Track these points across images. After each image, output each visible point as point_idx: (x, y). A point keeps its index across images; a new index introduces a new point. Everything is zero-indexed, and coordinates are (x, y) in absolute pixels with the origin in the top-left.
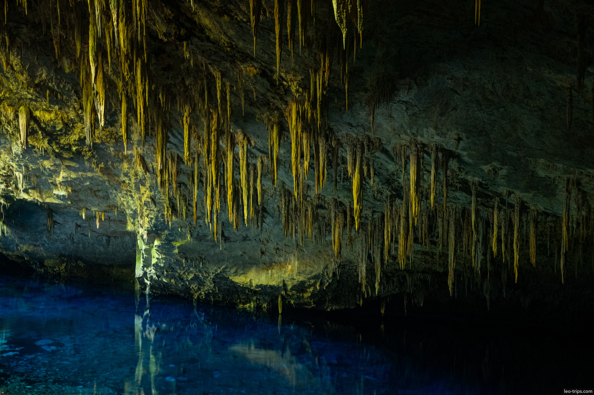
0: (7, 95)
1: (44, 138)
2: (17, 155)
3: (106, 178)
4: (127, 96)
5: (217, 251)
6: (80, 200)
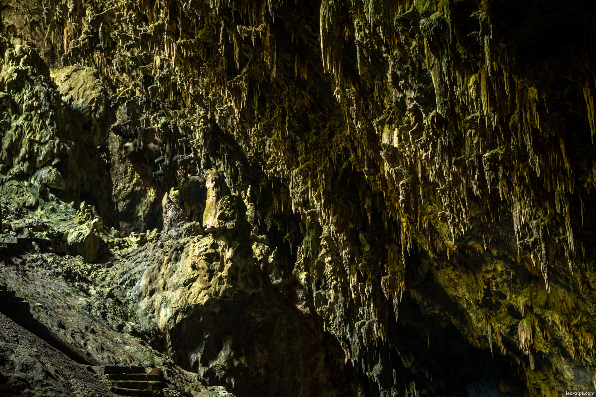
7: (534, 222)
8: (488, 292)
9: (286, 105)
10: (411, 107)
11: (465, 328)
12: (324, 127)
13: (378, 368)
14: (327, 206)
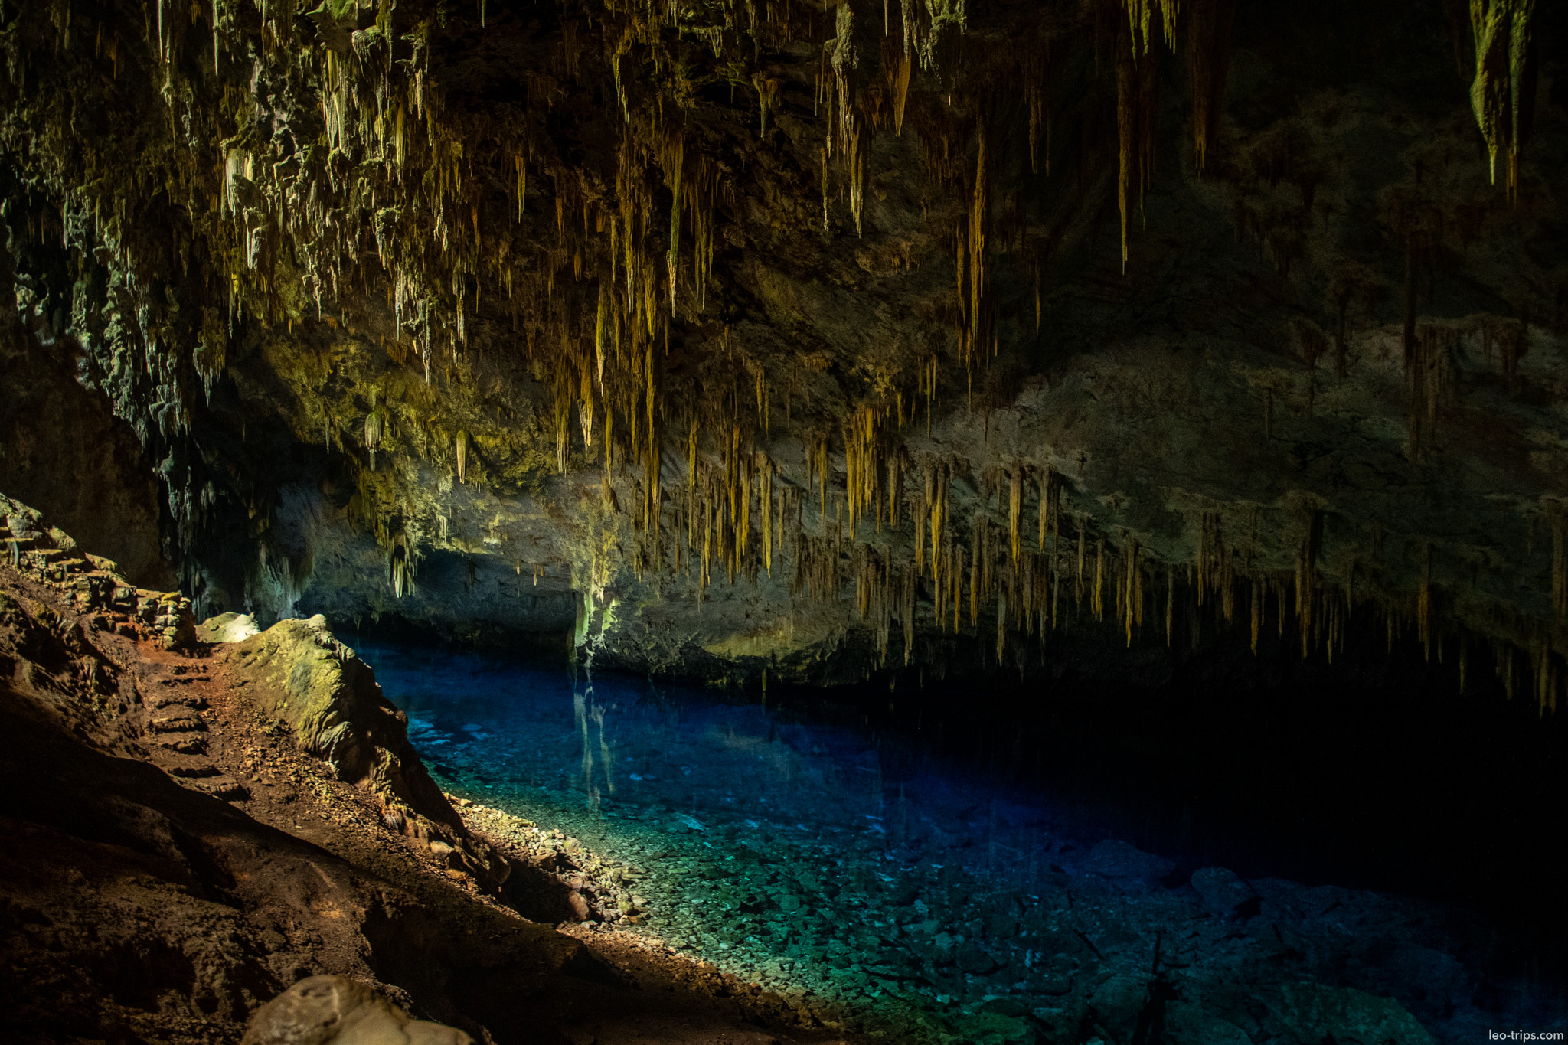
0: (444, 417)
1: (482, 470)
2: (444, 493)
3: (555, 521)
4: (613, 409)
5: (691, 613)
6: (516, 550)
7: (421, 302)
8: (332, 378)
9: (73, 91)
10: (280, 131)
11: (295, 419)
12: (131, 133)
13: (167, 463)
14: (124, 244)
